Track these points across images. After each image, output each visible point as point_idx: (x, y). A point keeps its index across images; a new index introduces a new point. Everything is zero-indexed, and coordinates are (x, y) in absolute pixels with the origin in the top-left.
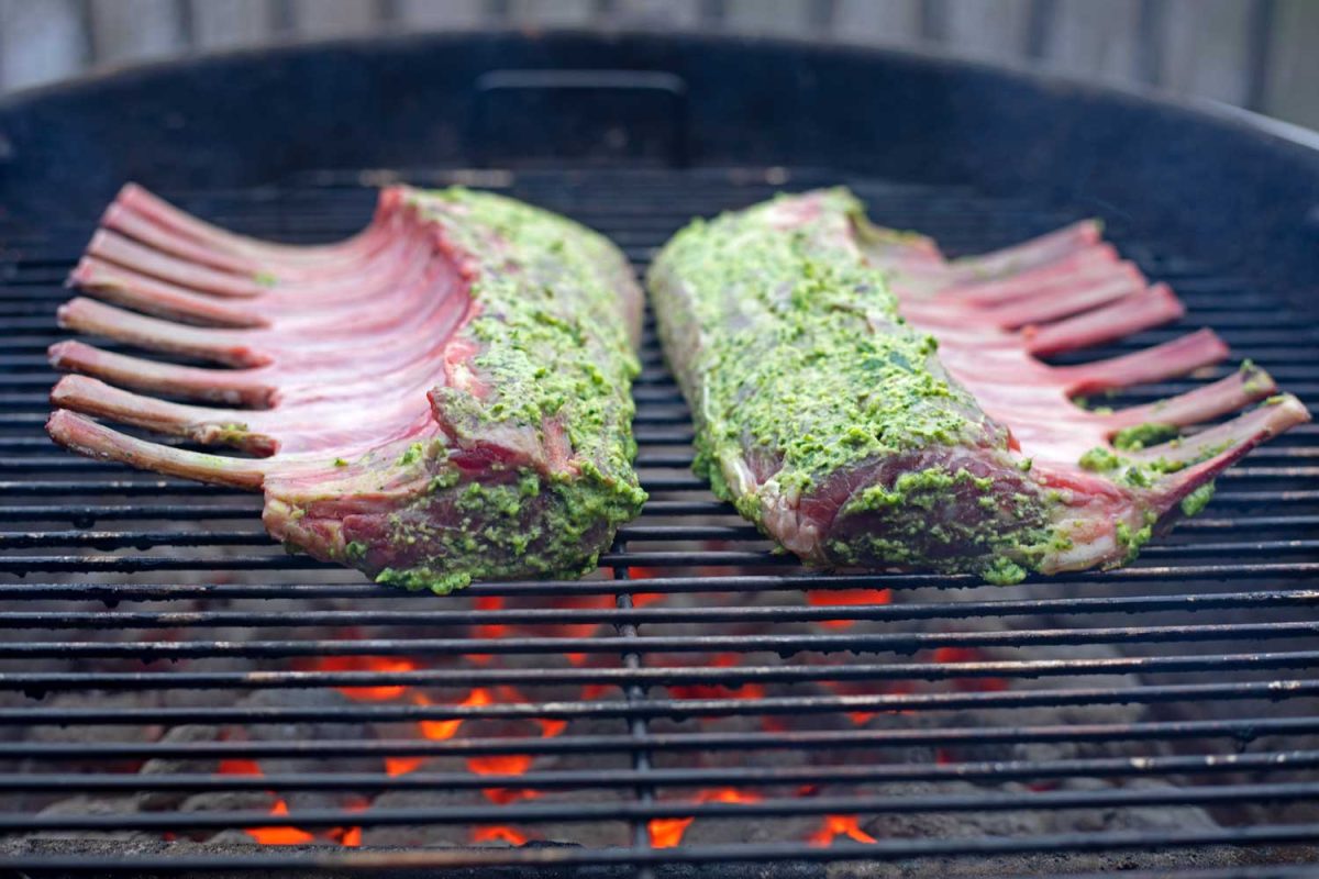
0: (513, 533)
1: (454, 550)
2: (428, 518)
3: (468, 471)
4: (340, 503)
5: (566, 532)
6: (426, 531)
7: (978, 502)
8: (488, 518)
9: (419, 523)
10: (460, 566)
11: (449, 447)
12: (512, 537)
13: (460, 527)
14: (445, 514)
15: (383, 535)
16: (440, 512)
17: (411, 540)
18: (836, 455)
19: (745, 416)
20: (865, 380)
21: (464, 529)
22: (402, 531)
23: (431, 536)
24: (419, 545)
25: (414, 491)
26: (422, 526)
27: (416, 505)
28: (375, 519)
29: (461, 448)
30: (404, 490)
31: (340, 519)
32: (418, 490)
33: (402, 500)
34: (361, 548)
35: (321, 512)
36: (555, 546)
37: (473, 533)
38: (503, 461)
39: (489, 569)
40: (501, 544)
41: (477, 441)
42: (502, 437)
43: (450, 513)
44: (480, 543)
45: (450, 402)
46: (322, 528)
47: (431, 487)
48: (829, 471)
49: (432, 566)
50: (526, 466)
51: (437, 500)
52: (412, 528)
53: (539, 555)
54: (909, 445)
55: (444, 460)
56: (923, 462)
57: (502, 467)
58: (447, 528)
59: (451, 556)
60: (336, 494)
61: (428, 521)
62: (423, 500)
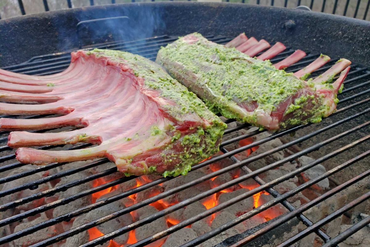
0: (198, 149)
1: (183, 159)
2: (173, 151)
3: (183, 132)
4: (143, 155)
5: (211, 144)
6: (174, 156)
7: (312, 103)
8: (191, 146)
9: (171, 154)
10: (186, 164)
11: (174, 126)
12: (198, 150)
13: (184, 151)
14: (178, 148)
15: (161, 161)
16: (177, 148)
17: (171, 160)
18: (278, 98)
19: (231, 93)
20: (263, 76)
21: (185, 151)
22: (167, 158)
23: (176, 157)
24: (173, 161)
25: (166, 143)
26: (173, 155)
27: (168, 148)
28: (156, 156)
29: (179, 125)
30: (162, 144)
31: (144, 160)
32: (167, 142)
33: (163, 147)
34: (154, 168)
35: (137, 159)
36: (209, 149)
37: (188, 152)
38: (193, 126)
39: (193, 162)
40: (195, 153)
41: (184, 121)
42: (190, 118)
43: (180, 148)
44: (190, 155)
45: (170, 110)
46: (139, 164)
47: (172, 141)
48: (278, 103)
49: (179, 167)
50: (199, 126)
51: (175, 144)
52: (170, 156)
53: (205, 153)
54: (295, 91)
55: (174, 130)
56: (299, 95)
57: (193, 128)
58: (180, 153)
59: (183, 162)
60: (140, 152)
61: (174, 152)
62: (170, 146)
